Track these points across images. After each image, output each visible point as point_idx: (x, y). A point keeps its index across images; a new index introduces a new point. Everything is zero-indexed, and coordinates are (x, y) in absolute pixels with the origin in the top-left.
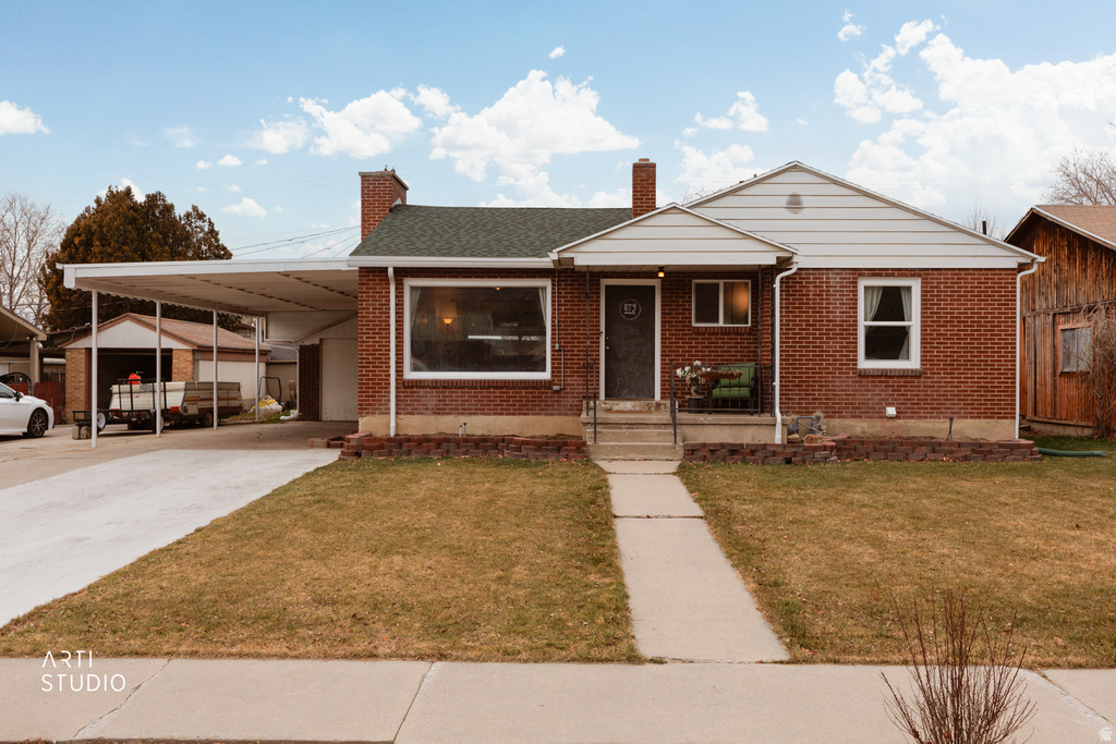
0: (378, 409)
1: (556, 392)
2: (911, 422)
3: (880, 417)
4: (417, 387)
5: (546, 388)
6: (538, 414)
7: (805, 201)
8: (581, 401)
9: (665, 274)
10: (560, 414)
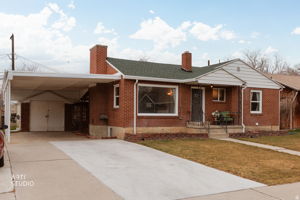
0: (130, 125)
1: (180, 119)
2: (261, 127)
3: (255, 126)
4: (142, 118)
5: (177, 118)
6: (175, 126)
7: (241, 69)
8: (186, 122)
9: (213, 86)
10: (181, 126)
